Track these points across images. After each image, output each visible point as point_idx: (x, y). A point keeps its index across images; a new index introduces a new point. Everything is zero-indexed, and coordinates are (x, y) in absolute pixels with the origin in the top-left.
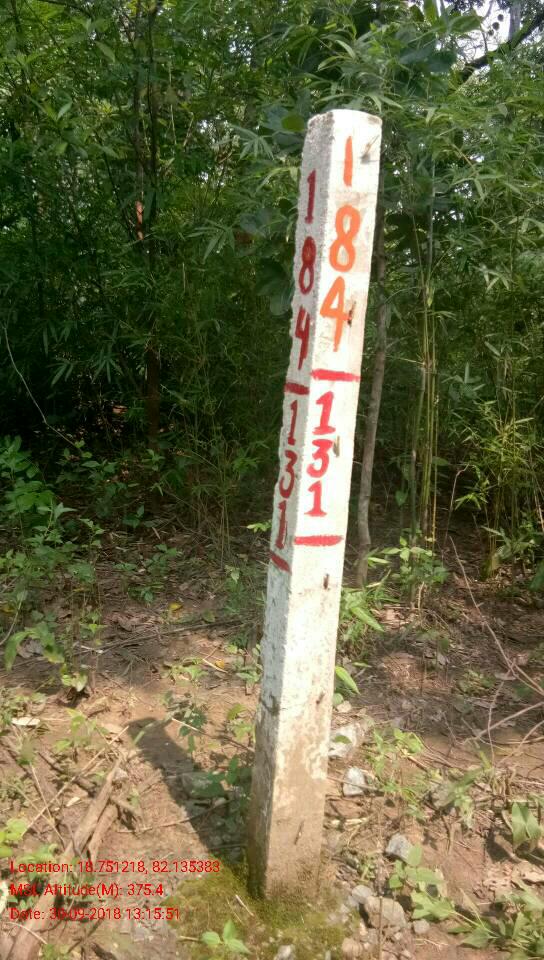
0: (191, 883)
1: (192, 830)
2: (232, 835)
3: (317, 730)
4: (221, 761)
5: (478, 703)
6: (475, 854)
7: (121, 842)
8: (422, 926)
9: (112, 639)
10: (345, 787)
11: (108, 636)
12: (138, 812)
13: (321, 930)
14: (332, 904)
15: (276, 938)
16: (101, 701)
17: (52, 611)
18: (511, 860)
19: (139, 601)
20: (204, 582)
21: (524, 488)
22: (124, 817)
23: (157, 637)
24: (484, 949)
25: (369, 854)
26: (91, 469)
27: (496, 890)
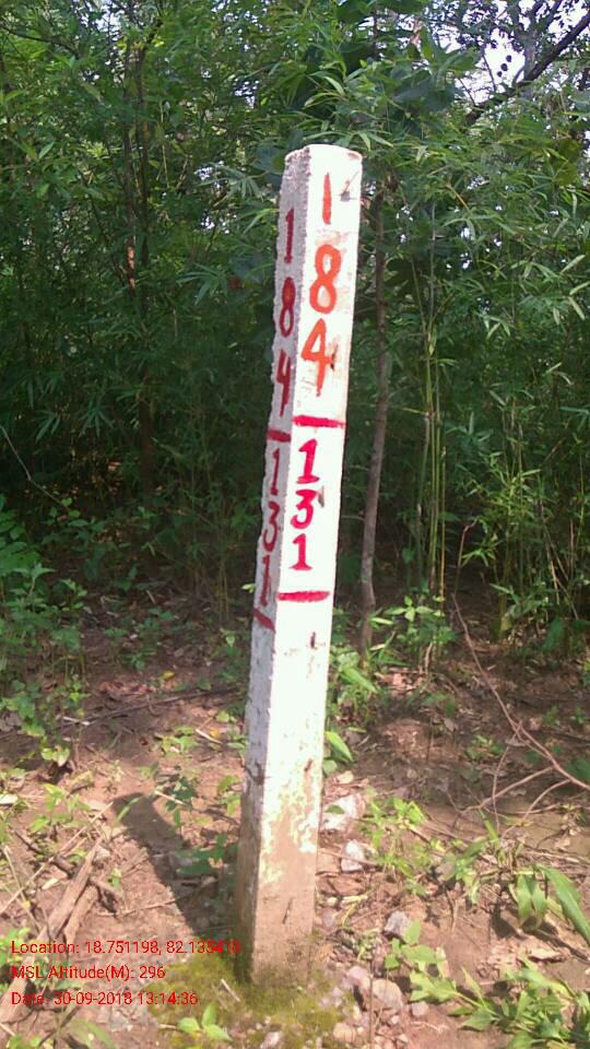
0: (174, 968)
1: (178, 912)
2: (220, 916)
3: (305, 800)
4: (212, 838)
5: (487, 771)
6: (479, 931)
7: (101, 926)
8: (422, 1009)
9: (99, 709)
10: (343, 861)
11: (96, 706)
12: (119, 894)
13: (312, 1015)
14: (324, 987)
15: (264, 1025)
16: (85, 775)
17: (35, 680)
18: (518, 936)
19: (131, 670)
20: (201, 648)
21: (536, 544)
22: (105, 899)
23: (147, 707)
24: (487, 1031)
25: (366, 933)
26: (79, 529)
27: (501, 968)
